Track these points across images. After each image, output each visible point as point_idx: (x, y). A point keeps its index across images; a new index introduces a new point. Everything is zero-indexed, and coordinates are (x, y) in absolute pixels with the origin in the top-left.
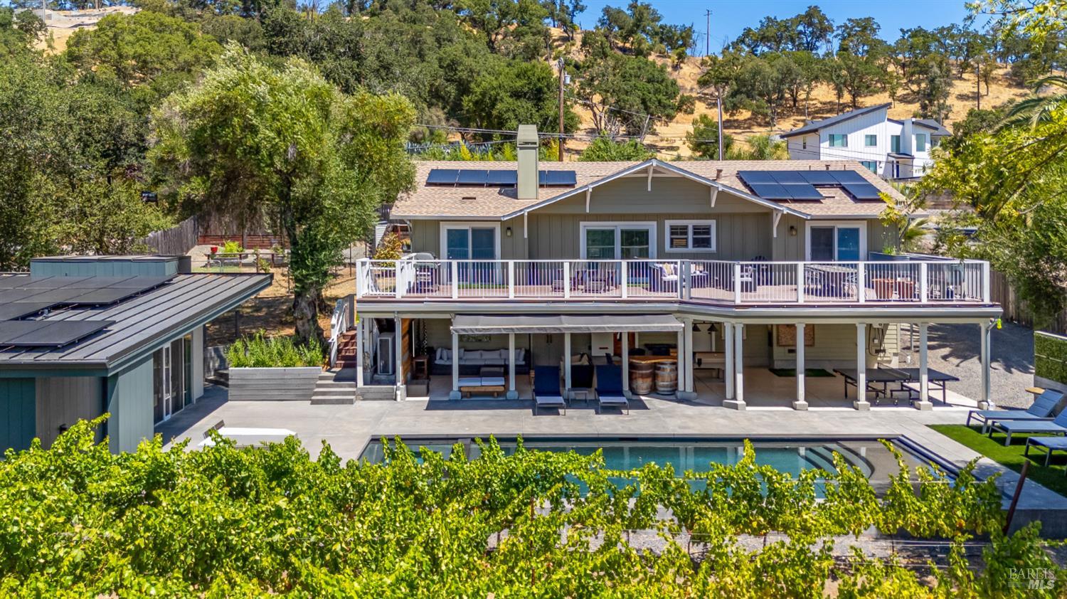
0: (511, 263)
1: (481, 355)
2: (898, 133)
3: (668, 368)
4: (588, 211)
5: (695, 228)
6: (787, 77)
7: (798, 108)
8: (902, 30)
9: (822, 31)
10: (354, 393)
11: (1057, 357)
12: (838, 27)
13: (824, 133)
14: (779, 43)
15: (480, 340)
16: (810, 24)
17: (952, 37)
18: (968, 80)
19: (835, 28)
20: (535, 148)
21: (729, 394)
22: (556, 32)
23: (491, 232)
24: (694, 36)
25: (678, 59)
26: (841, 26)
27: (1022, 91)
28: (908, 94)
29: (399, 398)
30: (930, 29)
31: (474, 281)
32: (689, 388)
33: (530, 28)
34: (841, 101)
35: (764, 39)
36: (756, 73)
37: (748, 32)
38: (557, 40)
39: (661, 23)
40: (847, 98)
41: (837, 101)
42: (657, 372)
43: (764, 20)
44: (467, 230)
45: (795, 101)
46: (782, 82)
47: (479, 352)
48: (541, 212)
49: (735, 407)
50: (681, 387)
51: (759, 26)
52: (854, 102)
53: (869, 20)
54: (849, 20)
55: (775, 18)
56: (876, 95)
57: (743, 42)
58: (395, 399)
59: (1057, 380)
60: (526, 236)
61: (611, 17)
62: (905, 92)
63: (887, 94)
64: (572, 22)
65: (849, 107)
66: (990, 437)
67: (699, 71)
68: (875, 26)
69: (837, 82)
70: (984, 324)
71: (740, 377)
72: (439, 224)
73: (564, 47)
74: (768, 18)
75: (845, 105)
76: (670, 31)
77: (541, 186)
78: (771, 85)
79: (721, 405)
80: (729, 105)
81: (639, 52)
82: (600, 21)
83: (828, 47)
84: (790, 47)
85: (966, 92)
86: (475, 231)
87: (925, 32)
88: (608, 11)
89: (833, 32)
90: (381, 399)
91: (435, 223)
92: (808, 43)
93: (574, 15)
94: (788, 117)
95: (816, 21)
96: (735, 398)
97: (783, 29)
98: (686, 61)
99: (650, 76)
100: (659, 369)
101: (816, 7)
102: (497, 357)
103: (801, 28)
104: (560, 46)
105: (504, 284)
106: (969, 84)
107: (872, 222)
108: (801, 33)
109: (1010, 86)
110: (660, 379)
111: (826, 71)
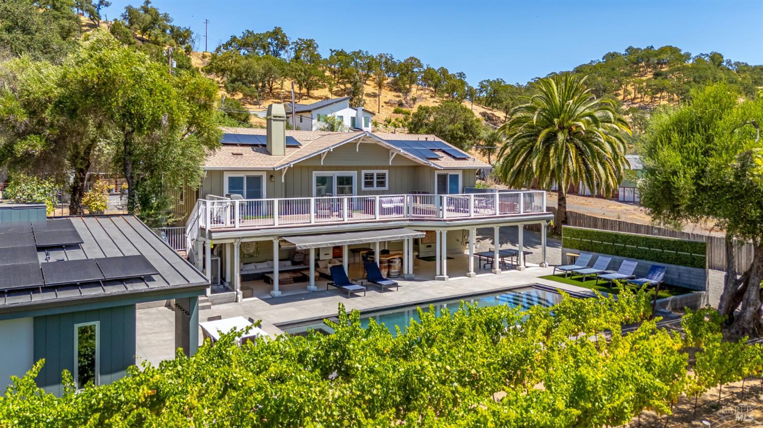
0: (276, 201)
1: (255, 267)
2: (354, 116)
3: (398, 261)
4: (322, 164)
5: (378, 175)
6: (268, 73)
7: (273, 94)
8: (331, 50)
9: (283, 45)
10: (207, 301)
11: (577, 237)
12: (293, 43)
13: (315, 113)
14: (255, 48)
15: (252, 256)
16: (277, 39)
17: (360, 57)
18: (370, 85)
19: (290, 43)
20: (283, 121)
21: (438, 272)
22: (85, 19)
23: (259, 179)
24: (193, 36)
25: (186, 52)
26: (294, 43)
27: (397, 94)
28: (338, 91)
29: (239, 300)
30: (348, 51)
31: (247, 214)
32: (411, 272)
33: (62, 13)
34: (302, 92)
35: (245, 45)
36: (248, 68)
37: (234, 39)
38: (85, 26)
39: (172, 24)
40: (304, 91)
41: (299, 92)
42: (391, 264)
43: (245, 32)
44: (243, 178)
45: (271, 89)
46: (265, 75)
47: (253, 264)
48: (303, 164)
49: (443, 279)
50: (406, 272)
51: (242, 35)
52: (308, 93)
53: (311, 41)
54: (299, 39)
55: (253, 31)
56: (320, 90)
57: (230, 45)
58: (236, 301)
59: (577, 249)
60: (283, 181)
61: (131, 15)
62: (337, 89)
63: (327, 89)
64: (98, 14)
65: (305, 96)
66: (571, 279)
67: (202, 62)
68: (315, 45)
69: (299, 79)
70: (544, 224)
71: (445, 262)
72: (223, 174)
73: (91, 31)
74: (248, 30)
75: (303, 95)
76: (178, 30)
77: (287, 146)
78: (258, 78)
79: (434, 279)
80: (230, 89)
81: (156, 43)
82: (122, 16)
83: (287, 55)
84: (262, 52)
85: (369, 92)
86: (248, 178)
87: (346, 53)
88: (130, 9)
89: (289, 46)
90: (225, 303)
91: (221, 172)
92: (274, 51)
93: (100, 9)
94: (268, 99)
95: (280, 37)
96: (441, 274)
97: (258, 40)
98: (191, 54)
99: (181, 64)
100: (392, 262)
101: (280, 28)
102: (267, 266)
103: (269, 40)
104: (88, 30)
105: (270, 214)
106: (371, 87)
107: (465, 171)
108: (270, 43)
109: (391, 90)
110: (393, 268)
111: (292, 71)
